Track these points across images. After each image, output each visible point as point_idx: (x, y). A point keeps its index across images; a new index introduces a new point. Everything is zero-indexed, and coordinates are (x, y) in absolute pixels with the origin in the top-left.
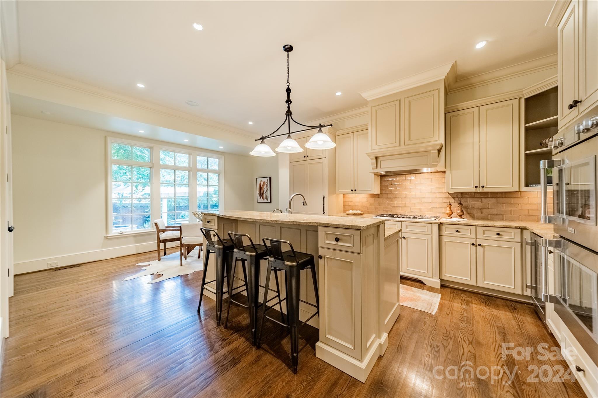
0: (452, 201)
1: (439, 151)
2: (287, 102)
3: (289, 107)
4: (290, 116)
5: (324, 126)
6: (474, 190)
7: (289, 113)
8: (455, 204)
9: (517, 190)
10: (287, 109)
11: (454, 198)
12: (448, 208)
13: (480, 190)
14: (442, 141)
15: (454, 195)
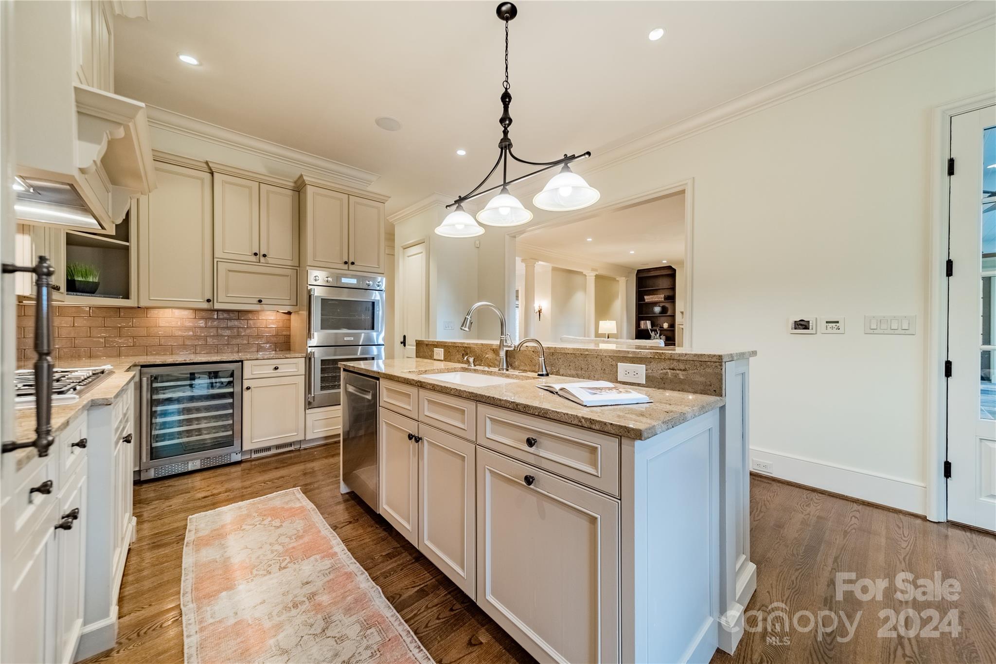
2: (502, 121)
3: (506, 132)
4: (508, 151)
7: (505, 145)
10: (502, 136)
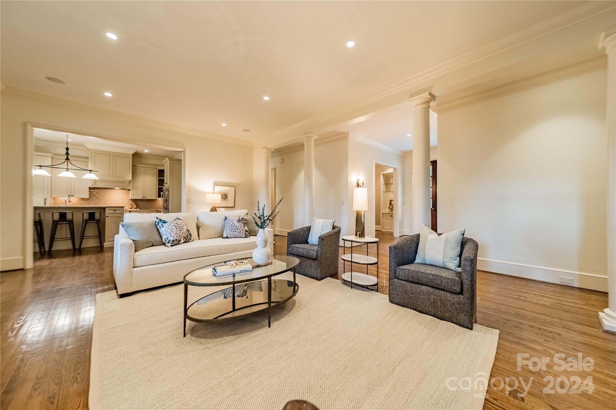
0: (132, 202)
1: (130, 182)
5: (92, 171)
6: (142, 198)
8: (133, 204)
9: (156, 199)
11: (133, 201)
12: (131, 206)
13: (144, 198)
14: (130, 178)
15: (134, 200)
